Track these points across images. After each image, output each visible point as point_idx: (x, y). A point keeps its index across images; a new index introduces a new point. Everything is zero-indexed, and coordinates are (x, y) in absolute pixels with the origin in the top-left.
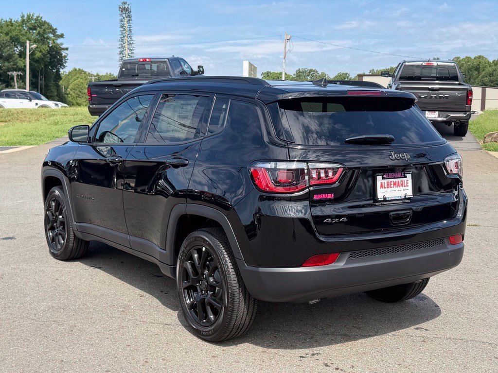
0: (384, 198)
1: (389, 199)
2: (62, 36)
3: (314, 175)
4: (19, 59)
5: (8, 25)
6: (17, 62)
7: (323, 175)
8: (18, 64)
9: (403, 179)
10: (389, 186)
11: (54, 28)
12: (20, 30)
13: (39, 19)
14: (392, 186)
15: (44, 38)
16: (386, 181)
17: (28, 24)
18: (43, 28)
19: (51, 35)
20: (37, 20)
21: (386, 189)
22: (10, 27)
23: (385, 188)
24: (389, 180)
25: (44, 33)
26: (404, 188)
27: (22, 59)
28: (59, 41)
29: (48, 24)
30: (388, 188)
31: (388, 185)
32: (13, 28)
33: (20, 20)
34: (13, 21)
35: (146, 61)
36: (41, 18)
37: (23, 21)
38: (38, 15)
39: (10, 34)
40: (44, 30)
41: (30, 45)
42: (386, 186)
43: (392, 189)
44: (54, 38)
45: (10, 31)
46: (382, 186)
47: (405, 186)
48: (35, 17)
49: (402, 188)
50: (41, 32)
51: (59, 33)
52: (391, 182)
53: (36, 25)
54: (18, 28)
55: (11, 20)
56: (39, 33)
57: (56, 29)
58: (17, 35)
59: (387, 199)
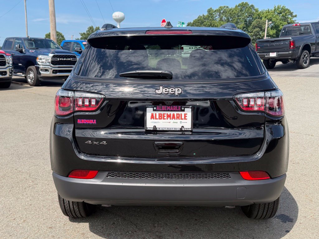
0: (153, 128)
1: (161, 129)
2: (296, 16)
3: (80, 103)
4: (271, 30)
5: (267, 12)
6: (269, 32)
7: (87, 103)
8: (270, 33)
9: (180, 113)
10: (161, 117)
11: (292, 12)
12: (273, 15)
13: (284, 7)
14: (165, 118)
15: (286, 18)
16: (157, 113)
17: (277, 11)
18: (286, 12)
19: (290, 16)
20: (282, 8)
21: (158, 120)
22: (268, 13)
23: (156, 119)
24: (162, 113)
25: (285, 15)
26: (181, 120)
27: (272, 30)
28: (294, 19)
29: (289, 10)
30: (159, 119)
31: (159, 116)
32: (269, 14)
33: (273, 9)
34: (269, 10)
35: (297, 25)
36: (285, 7)
37: (275, 10)
38: (283, 6)
39: (267, 17)
40: (286, 14)
41: (268, 22)
42: (157, 117)
43: (166, 120)
44: (292, 17)
45: (267, 16)
46: (152, 117)
47: (182, 119)
48: (281, 7)
49: (178, 121)
50: (284, 15)
51: (294, 14)
52: (164, 114)
53: (282, 11)
54: (271, 13)
55: (269, 9)
56: (283, 16)
57: (293, 12)
58: (271, 17)
59: (158, 129)
